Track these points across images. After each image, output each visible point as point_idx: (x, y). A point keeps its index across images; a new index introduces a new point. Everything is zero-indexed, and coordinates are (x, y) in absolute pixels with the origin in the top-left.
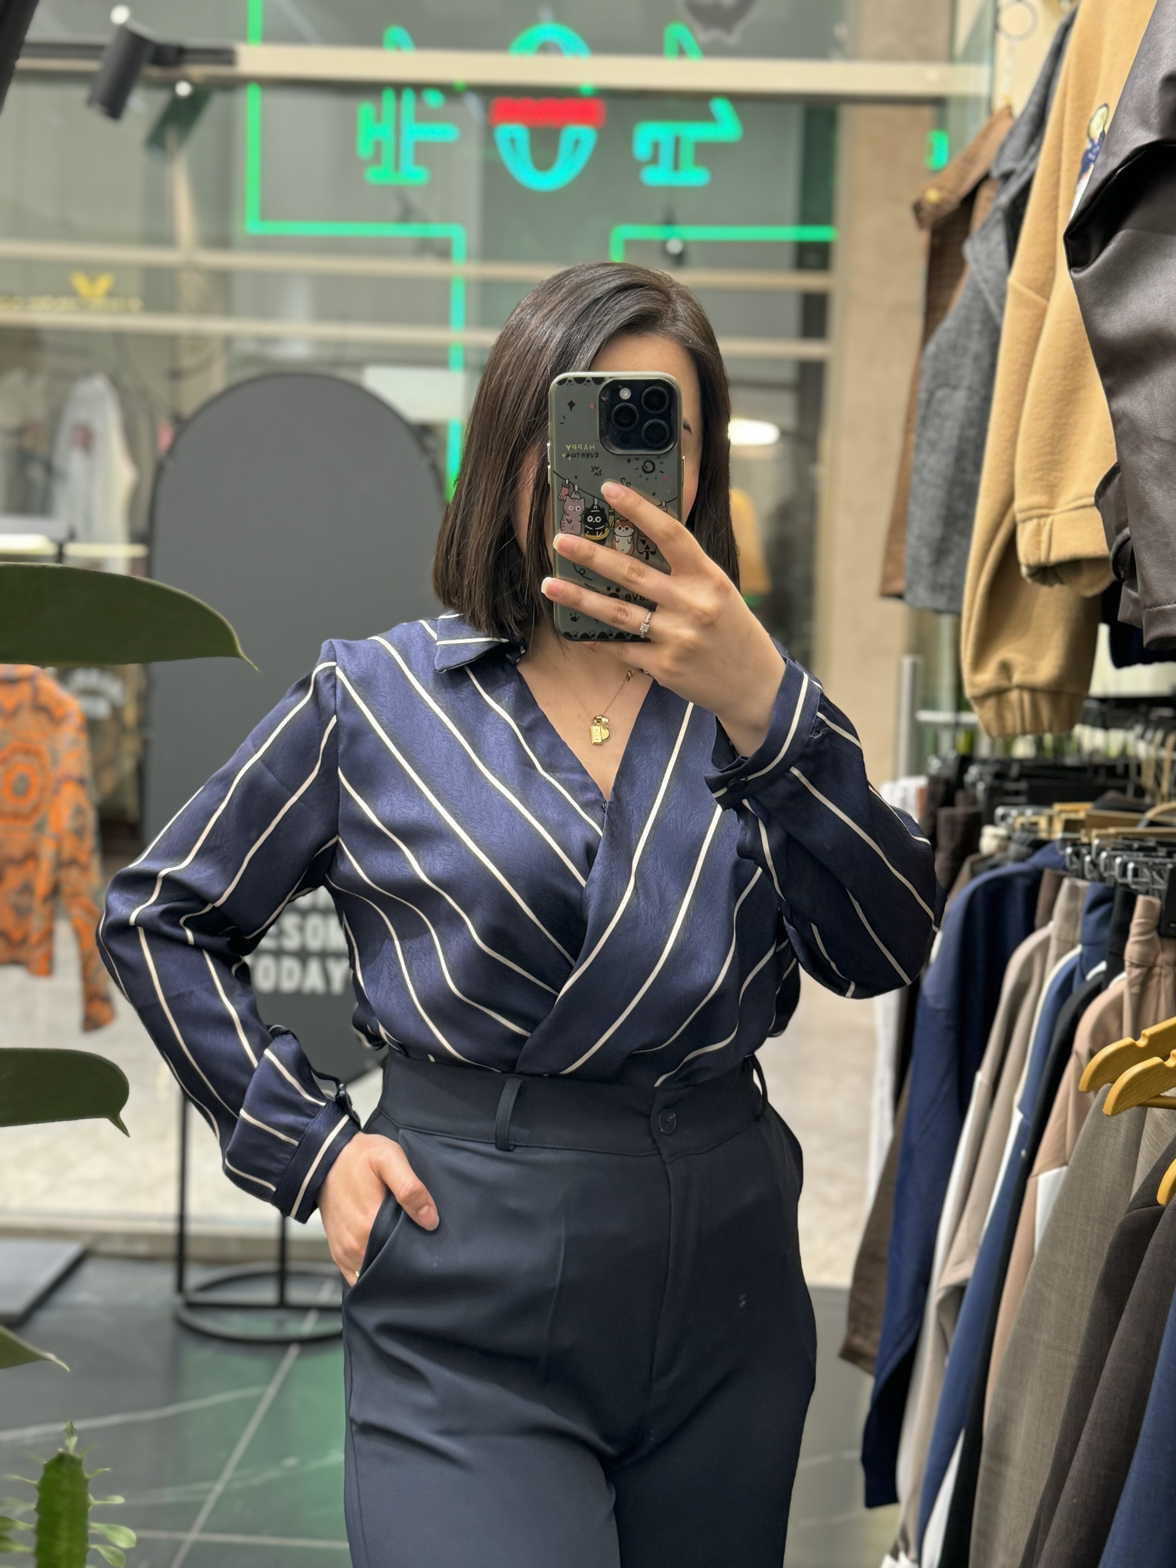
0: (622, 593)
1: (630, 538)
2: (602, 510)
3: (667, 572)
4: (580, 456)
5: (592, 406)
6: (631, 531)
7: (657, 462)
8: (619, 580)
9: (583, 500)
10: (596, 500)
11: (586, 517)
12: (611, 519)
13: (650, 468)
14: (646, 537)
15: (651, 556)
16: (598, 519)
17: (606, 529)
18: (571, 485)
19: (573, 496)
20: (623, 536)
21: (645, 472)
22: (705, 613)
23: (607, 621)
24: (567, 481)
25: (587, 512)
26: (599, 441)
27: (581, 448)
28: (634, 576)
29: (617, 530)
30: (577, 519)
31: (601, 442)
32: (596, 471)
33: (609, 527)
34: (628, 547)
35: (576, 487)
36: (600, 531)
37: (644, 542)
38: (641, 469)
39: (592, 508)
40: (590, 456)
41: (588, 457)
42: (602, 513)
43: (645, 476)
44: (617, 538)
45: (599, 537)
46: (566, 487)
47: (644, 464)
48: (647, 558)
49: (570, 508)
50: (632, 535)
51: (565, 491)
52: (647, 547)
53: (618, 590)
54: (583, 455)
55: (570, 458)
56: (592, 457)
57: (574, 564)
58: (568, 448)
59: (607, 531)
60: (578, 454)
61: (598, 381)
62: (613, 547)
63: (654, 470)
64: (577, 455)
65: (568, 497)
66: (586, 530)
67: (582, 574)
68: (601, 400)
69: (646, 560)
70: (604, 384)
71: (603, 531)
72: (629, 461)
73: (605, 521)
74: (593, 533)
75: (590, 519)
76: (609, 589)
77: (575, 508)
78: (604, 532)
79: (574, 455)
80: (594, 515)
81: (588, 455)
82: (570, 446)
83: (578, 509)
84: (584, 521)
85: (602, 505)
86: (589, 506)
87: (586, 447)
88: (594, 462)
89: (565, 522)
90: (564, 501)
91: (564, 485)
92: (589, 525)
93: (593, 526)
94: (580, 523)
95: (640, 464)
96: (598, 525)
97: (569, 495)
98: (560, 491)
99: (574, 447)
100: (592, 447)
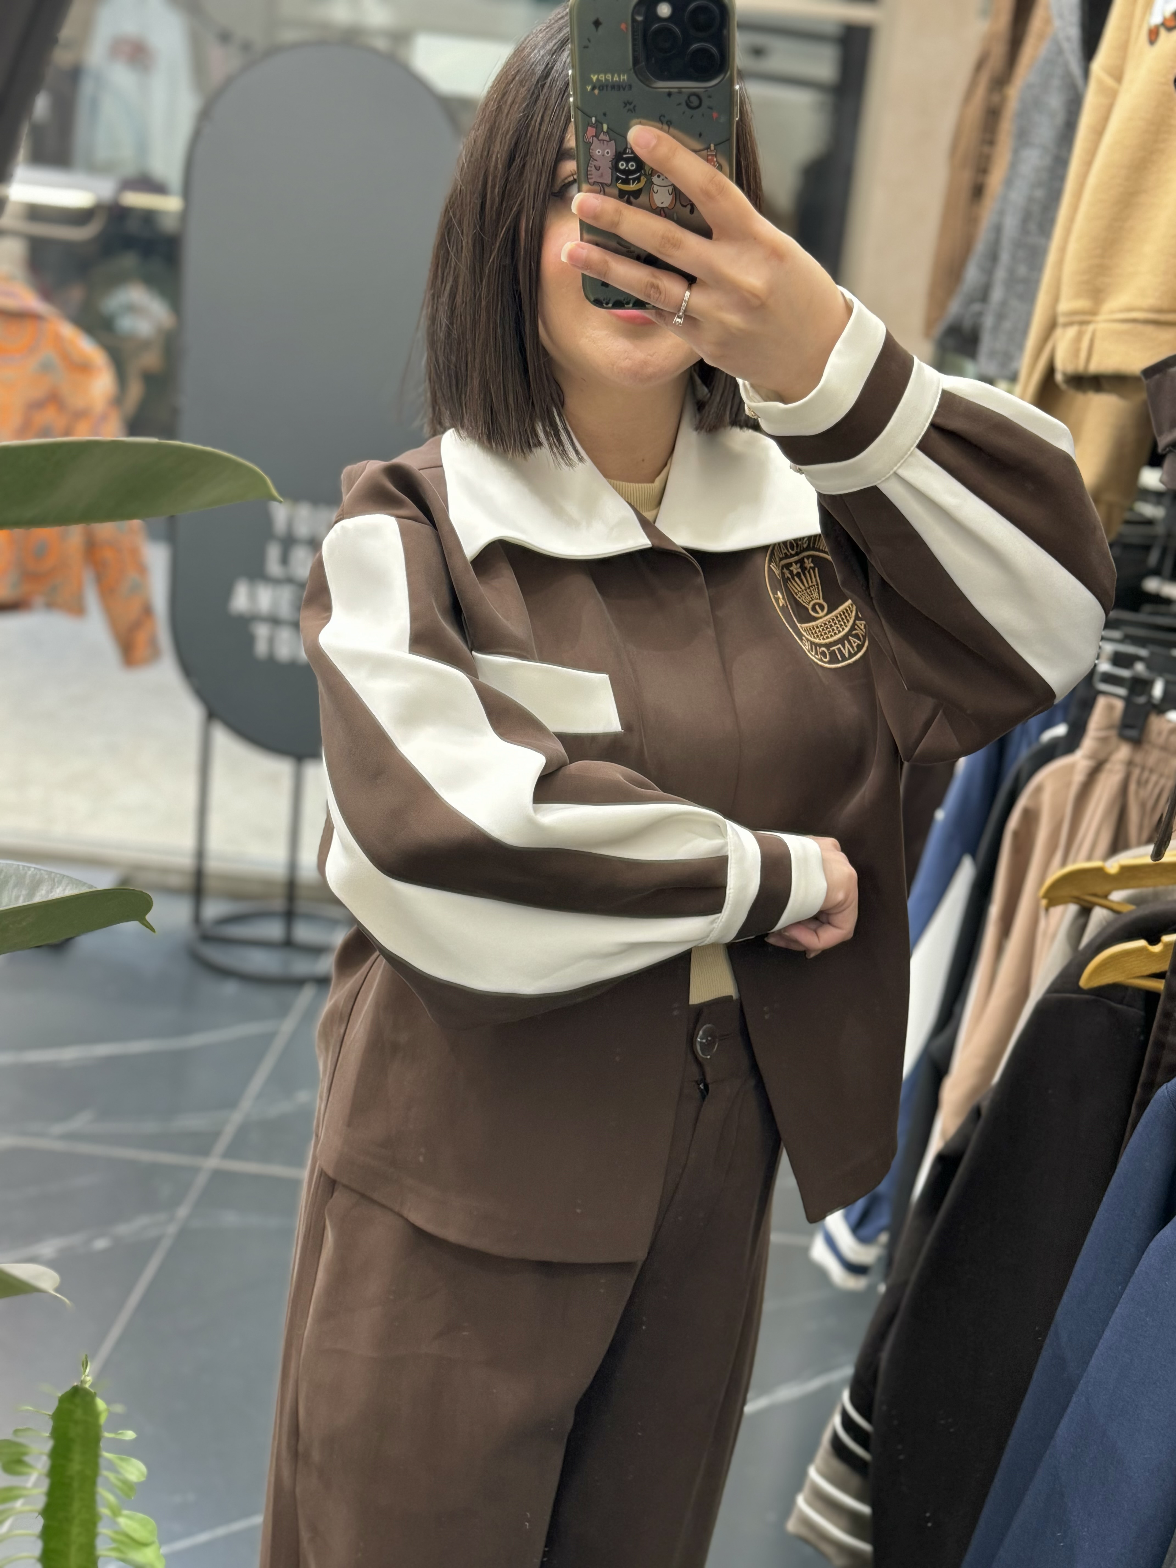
1: (668, 193)
3: (710, 237)
4: (609, 89)
5: (623, 26)
7: (703, 98)
9: (613, 142)
11: (617, 164)
13: (695, 101)
16: (632, 166)
17: (642, 178)
18: (598, 125)
19: (602, 136)
20: (662, 186)
21: (690, 108)
22: (755, 295)
24: (594, 119)
25: (619, 157)
26: (632, 71)
27: (610, 78)
28: (670, 245)
30: (606, 165)
31: (635, 72)
32: (628, 107)
33: (645, 174)
35: (605, 127)
36: (634, 180)
38: (684, 104)
40: (621, 89)
41: (619, 90)
43: (689, 112)
44: (656, 188)
46: (594, 127)
47: (689, 98)
49: (597, 152)
51: (592, 131)
54: (613, 87)
55: (596, 91)
56: (624, 89)
58: (594, 78)
59: (643, 180)
60: (607, 86)
63: (700, 104)
64: (605, 88)
65: (594, 138)
68: (634, 20)
71: (638, 179)
72: (670, 94)
74: (626, 182)
75: (622, 165)
77: (604, 152)
78: (639, 182)
79: (601, 88)
80: (628, 160)
82: (596, 76)
83: (608, 153)
84: (615, 168)
86: (621, 149)
87: (616, 78)
88: (626, 94)
89: (592, 169)
90: (591, 144)
91: (589, 124)
92: (623, 172)
93: (627, 172)
94: (611, 171)
95: (683, 99)
96: (632, 172)
97: (596, 136)
98: (585, 132)
99: (602, 77)
100: (624, 77)
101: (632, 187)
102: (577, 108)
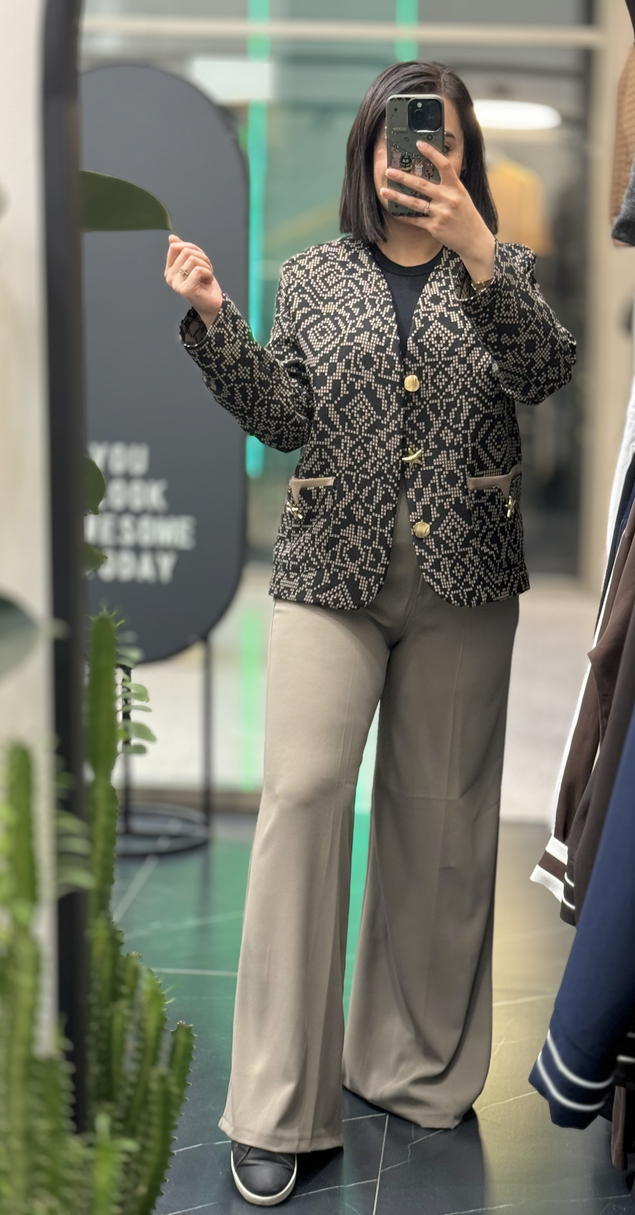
0: (418, 194)
1: (421, 169)
5: (405, 110)
6: (422, 166)
9: (400, 153)
10: (406, 153)
11: (402, 160)
12: (413, 161)
13: (430, 137)
16: (407, 161)
18: (395, 146)
19: (397, 150)
20: (419, 168)
22: (454, 203)
23: (410, 208)
24: (393, 144)
25: (403, 158)
26: (408, 126)
29: (416, 166)
30: (398, 161)
32: (406, 139)
33: (412, 163)
34: (421, 174)
35: (398, 147)
36: (408, 166)
39: (405, 156)
40: (404, 133)
42: (409, 158)
44: (416, 169)
47: (428, 136)
49: (395, 156)
50: (423, 168)
51: (393, 148)
53: (416, 193)
54: (401, 132)
55: (395, 134)
59: (411, 166)
60: (399, 132)
61: (408, 99)
68: (409, 108)
70: (410, 101)
73: (410, 161)
74: (405, 167)
75: (404, 161)
76: (412, 192)
80: (406, 159)
83: (398, 156)
84: (401, 162)
86: (403, 155)
87: (402, 129)
89: (393, 162)
90: (392, 153)
94: (399, 163)
95: (426, 136)
96: (407, 163)
97: (395, 150)
98: (391, 148)
99: (397, 129)
100: (405, 129)
101: (408, 169)
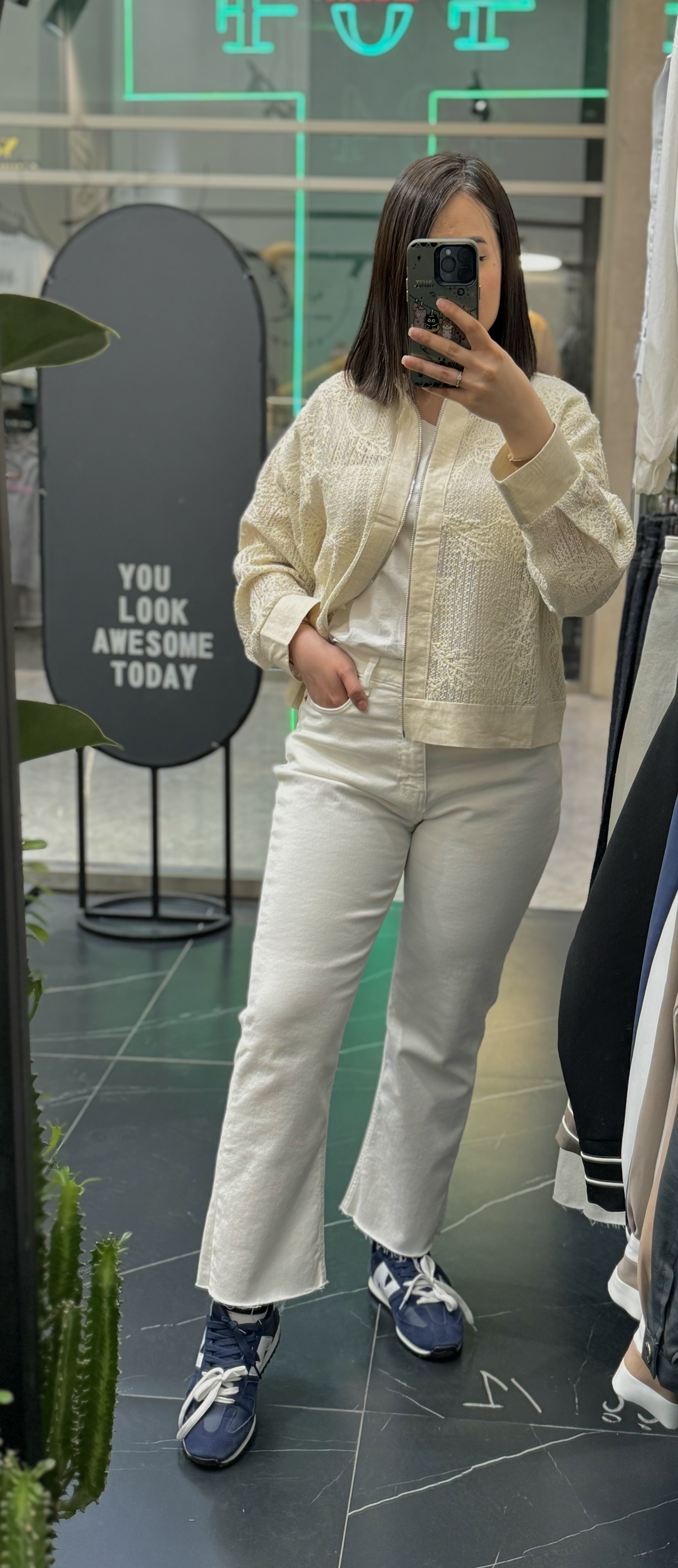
0: (445, 362)
1: (451, 331)
2: (436, 315)
3: (469, 348)
4: (424, 286)
6: (451, 327)
7: (466, 291)
8: (444, 354)
9: (425, 310)
10: (432, 310)
11: (427, 319)
14: (460, 330)
15: (462, 341)
16: (434, 321)
18: (419, 302)
19: (420, 307)
21: (460, 295)
22: (490, 373)
24: (417, 300)
25: (427, 317)
26: (435, 278)
27: (425, 281)
28: (452, 352)
29: (444, 327)
30: (422, 321)
32: (433, 294)
35: (422, 303)
37: (458, 333)
38: (457, 293)
39: (430, 315)
40: (430, 286)
42: (435, 317)
43: (459, 297)
44: (444, 331)
45: (434, 330)
47: (459, 291)
48: (460, 342)
49: (418, 315)
51: (416, 305)
52: (460, 336)
53: (444, 360)
54: (426, 286)
55: (418, 287)
57: (421, 345)
58: (417, 282)
62: (441, 335)
63: (464, 293)
65: (417, 308)
66: (427, 326)
67: (425, 351)
68: (435, 255)
69: (460, 343)
71: (436, 327)
72: (450, 289)
73: (437, 321)
74: (430, 328)
75: (429, 321)
77: (421, 315)
79: (421, 285)
80: (431, 318)
81: (428, 286)
83: (423, 315)
84: (426, 322)
85: (436, 313)
88: (430, 289)
91: (415, 302)
92: (429, 323)
93: (431, 324)
95: (456, 291)
102: (409, 295)
